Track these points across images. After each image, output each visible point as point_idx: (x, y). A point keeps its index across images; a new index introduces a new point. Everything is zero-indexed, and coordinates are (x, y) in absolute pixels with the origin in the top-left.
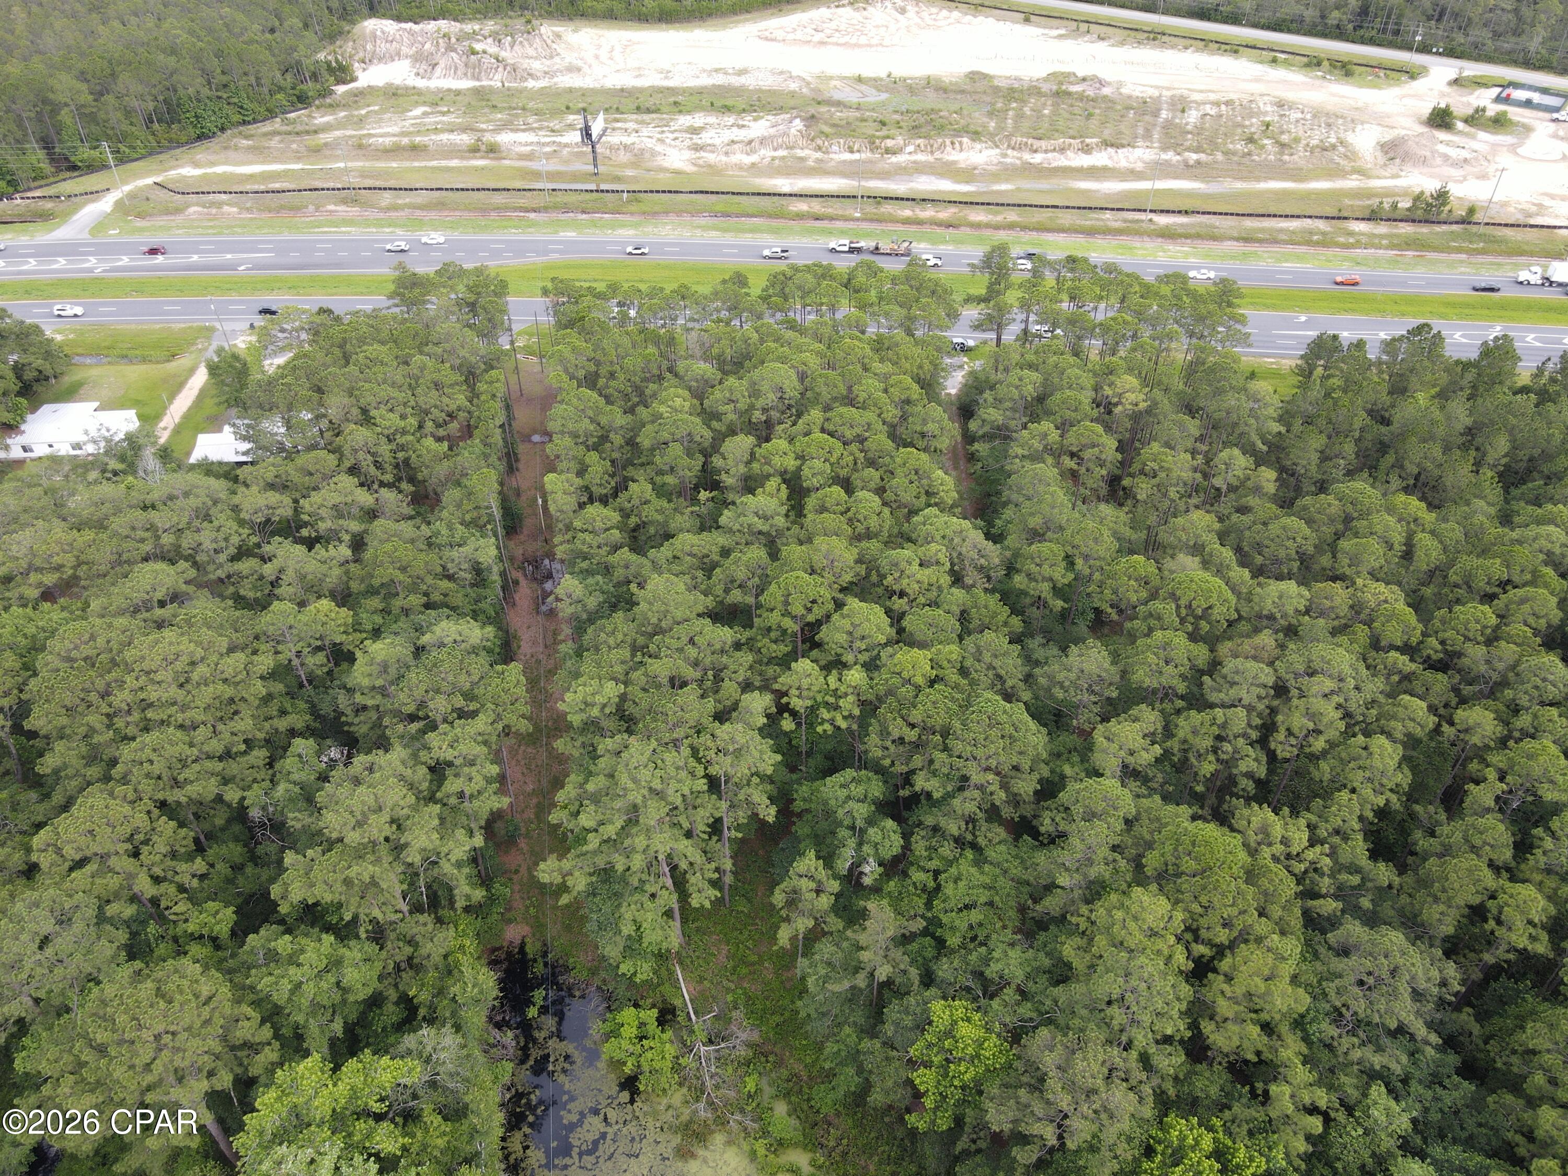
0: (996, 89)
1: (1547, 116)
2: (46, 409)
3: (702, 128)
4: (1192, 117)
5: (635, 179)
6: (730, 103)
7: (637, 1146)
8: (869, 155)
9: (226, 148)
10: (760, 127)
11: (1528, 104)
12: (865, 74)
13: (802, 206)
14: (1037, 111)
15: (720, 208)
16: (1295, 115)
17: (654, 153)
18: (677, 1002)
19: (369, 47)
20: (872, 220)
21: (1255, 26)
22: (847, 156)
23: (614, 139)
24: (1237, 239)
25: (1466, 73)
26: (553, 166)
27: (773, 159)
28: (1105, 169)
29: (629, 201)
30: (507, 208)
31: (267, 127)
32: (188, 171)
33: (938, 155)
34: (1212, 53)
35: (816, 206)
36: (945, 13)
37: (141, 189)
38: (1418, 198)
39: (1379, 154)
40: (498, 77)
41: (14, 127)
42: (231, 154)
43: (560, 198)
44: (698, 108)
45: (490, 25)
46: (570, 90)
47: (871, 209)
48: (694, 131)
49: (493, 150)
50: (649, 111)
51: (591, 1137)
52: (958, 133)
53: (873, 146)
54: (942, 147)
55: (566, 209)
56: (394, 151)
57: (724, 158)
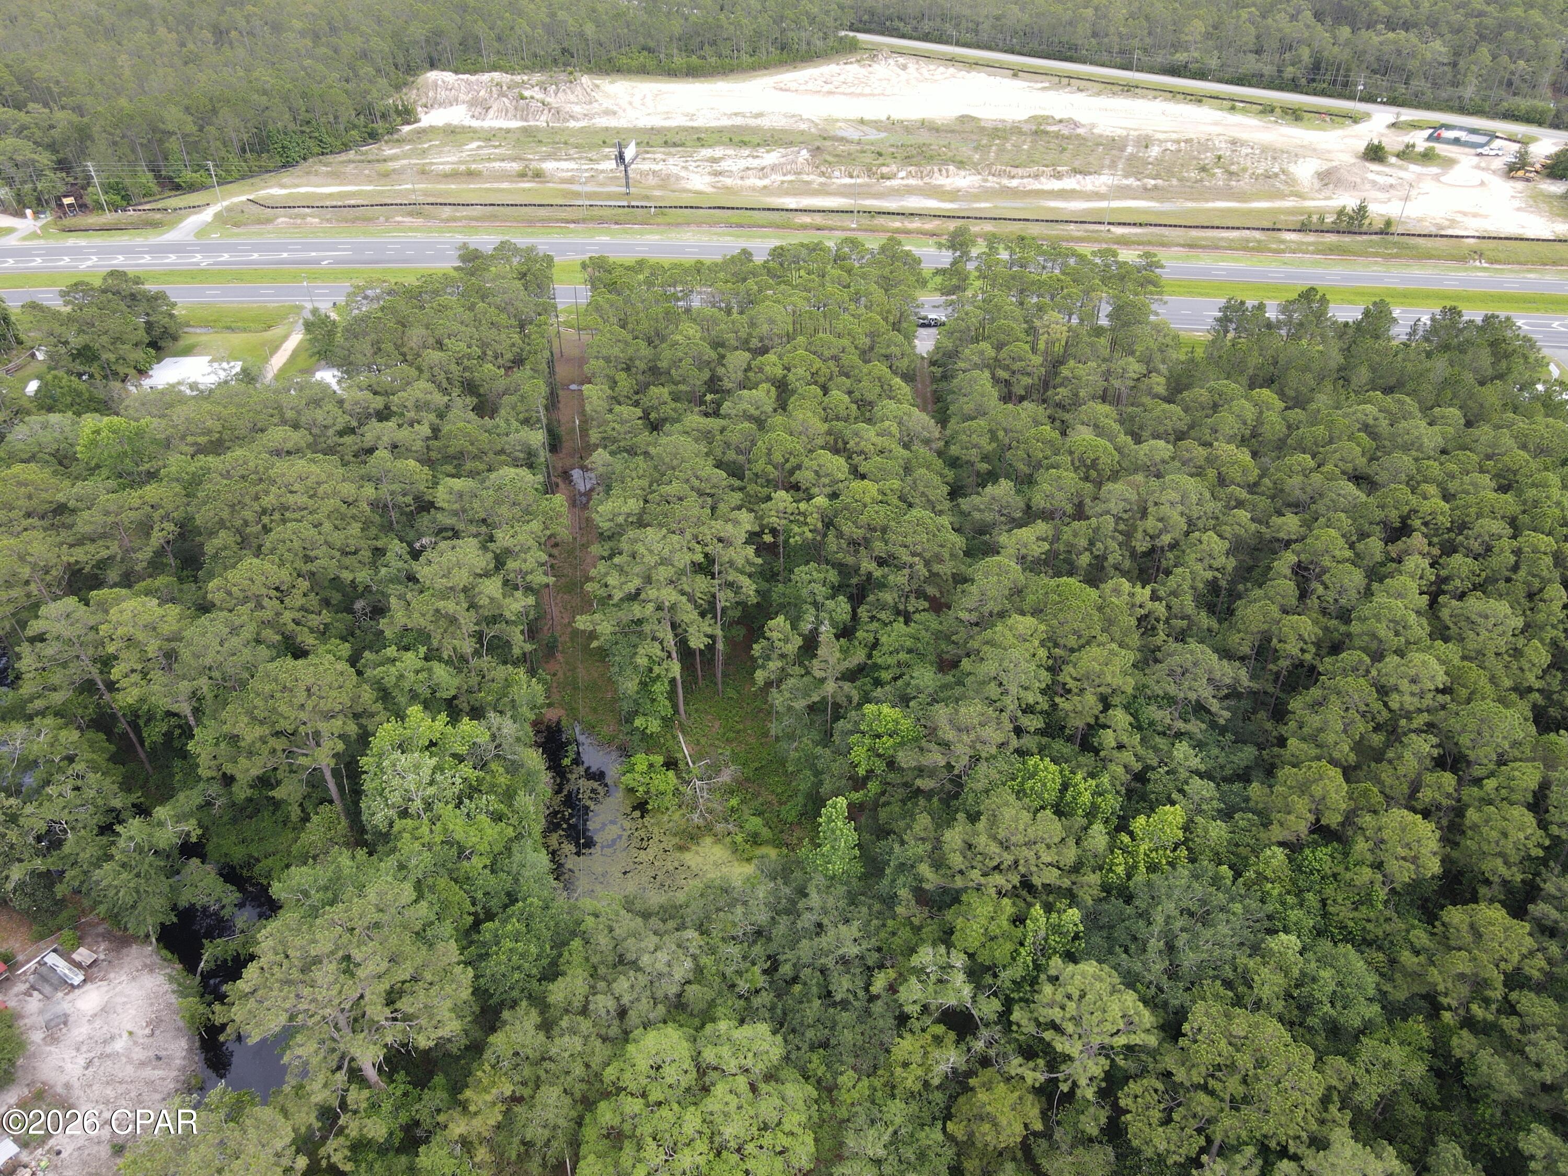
0: (983, 129)
1: (1473, 151)
3: (721, 159)
4: (1155, 151)
5: (662, 198)
6: (746, 139)
7: (645, 844)
8: (867, 180)
9: (308, 173)
10: (771, 157)
11: (1457, 141)
12: (867, 117)
13: (807, 219)
14: (1017, 147)
15: (734, 220)
16: (1245, 151)
17: (678, 178)
18: (679, 756)
19: (431, 94)
20: (866, 230)
21: (1220, 81)
22: (847, 181)
23: (644, 166)
24: (1183, 246)
25: (1402, 118)
26: (589, 188)
27: (783, 182)
28: (1073, 192)
29: (656, 215)
30: (550, 220)
31: (343, 157)
32: (275, 191)
33: (927, 180)
34: (1178, 102)
35: (818, 219)
36: (942, 69)
37: (236, 205)
38: (1341, 213)
39: (1316, 181)
40: (543, 118)
41: (128, 151)
42: (313, 178)
43: (596, 212)
44: (719, 143)
45: (537, 77)
46: (607, 129)
47: (865, 221)
48: (714, 160)
49: (538, 175)
50: (675, 145)
52: (945, 162)
53: (870, 172)
54: (931, 174)
55: (601, 221)
56: (453, 175)
57: (740, 182)
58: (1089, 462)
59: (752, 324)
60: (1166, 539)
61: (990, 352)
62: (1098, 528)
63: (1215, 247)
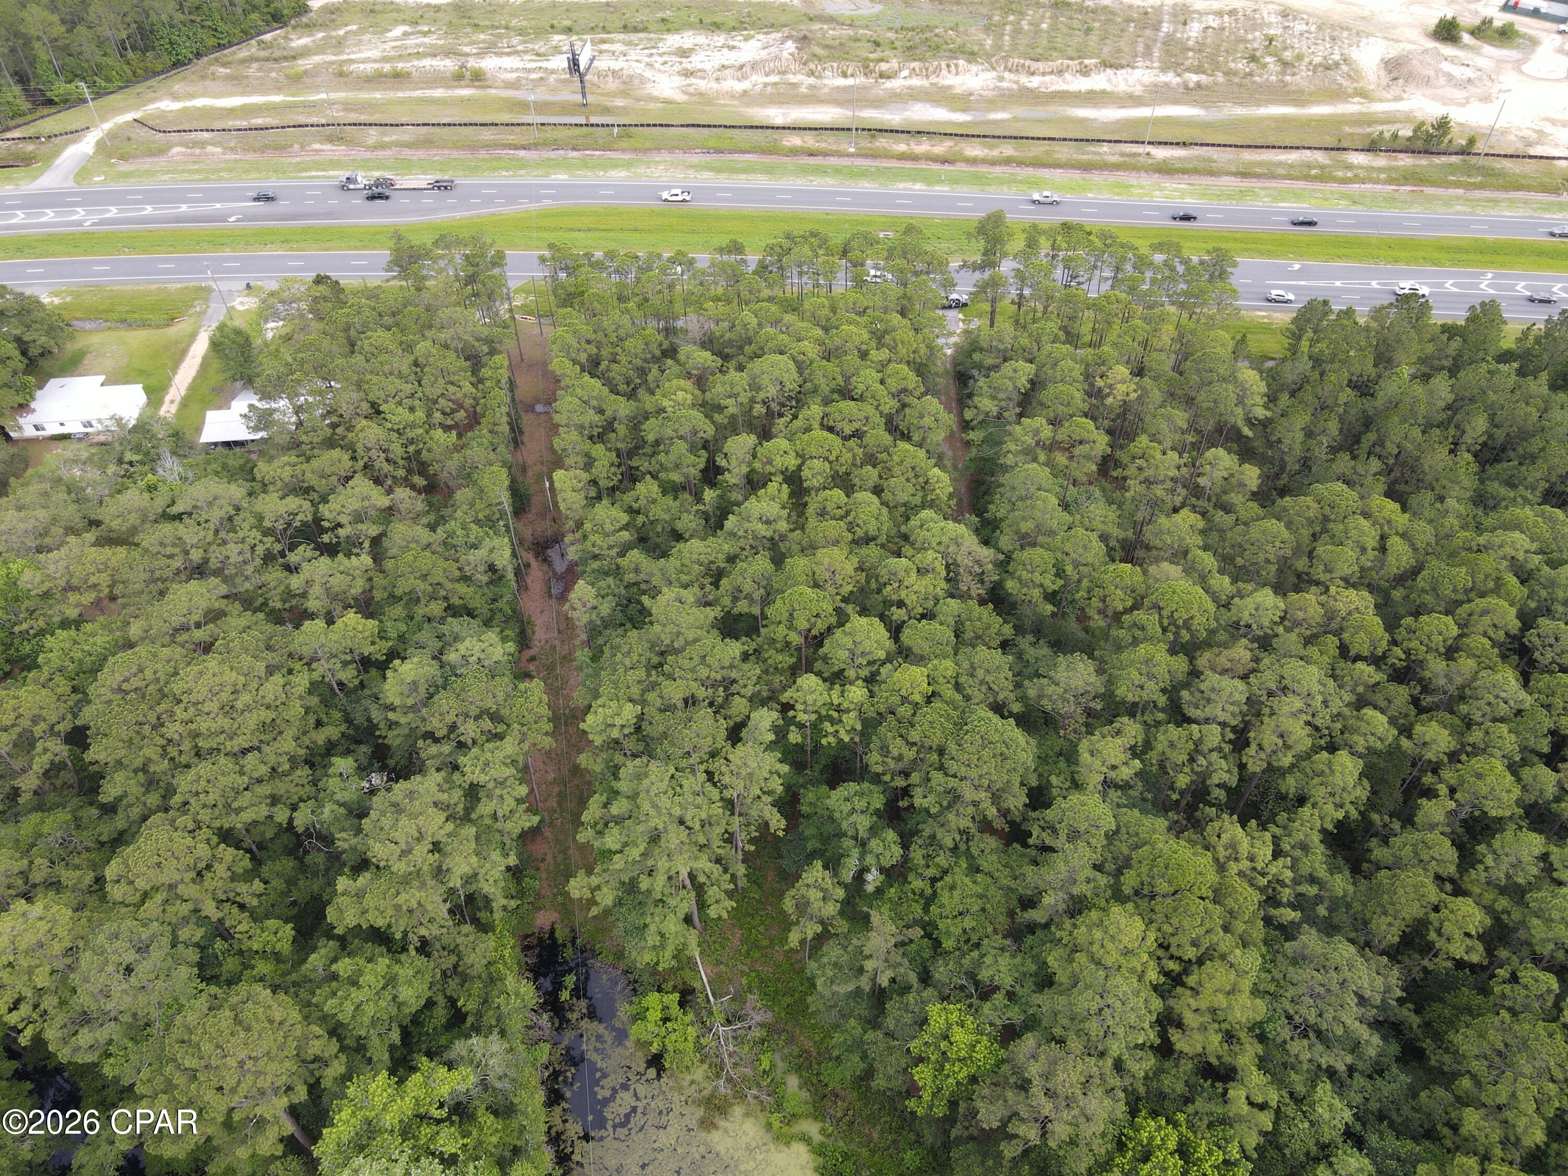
2: (53, 383)
3: (692, 50)
4: (1194, 30)
5: (624, 110)
6: (718, 19)
7: (664, 1118)
8: (863, 80)
9: (204, 78)
10: (750, 49)
11: (1536, 13)
13: (795, 141)
15: (712, 143)
16: (1299, 27)
17: (643, 80)
20: (866, 156)
22: (841, 82)
23: (602, 64)
24: (1235, 174)
26: (538, 97)
27: (766, 85)
28: (1103, 92)
29: (620, 137)
31: (243, 52)
32: (167, 105)
33: (933, 79)
35: (810, 141)
37: (120, 127)
38: (1418, 129)
39: (1382, 73)
42: (209, 84)
43: (550, 134)
44: (686, 26)
47: (865, 143)
48: (684, 53)
49: (478, 77)
50: (636, 30)
51: (623, 1111)
52: (954, 54)
53: (867, 69)
54: (937, 71)
55: (556, 145)
56: (376, 79)
57: (715, 85)
63: (1271, 174)
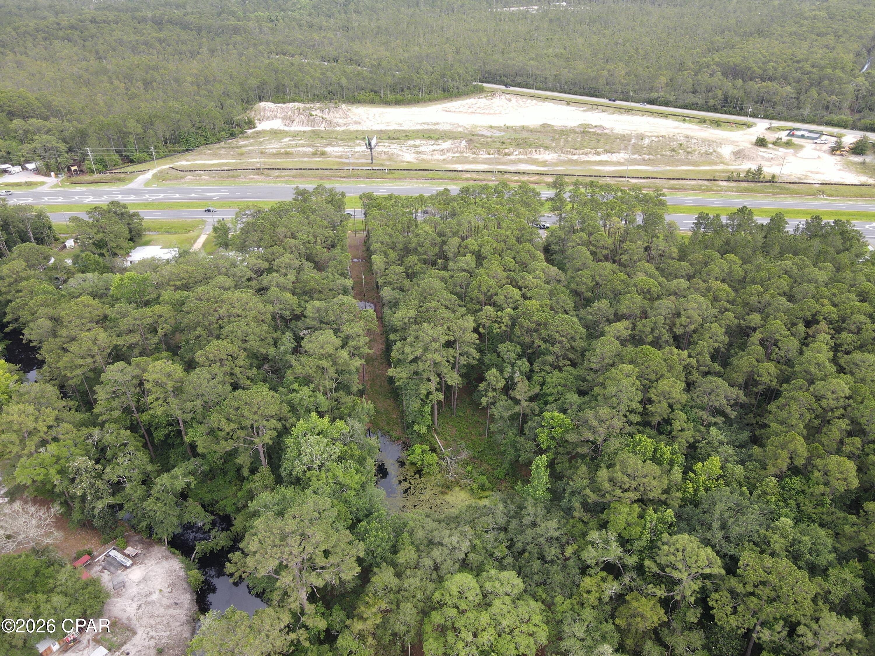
0: (555, 131)
1: (812, 141)
2: (139, 248)
3: (420, 145)
4: (646, 142)
5: (390, 165)
6: (432, 135)
7: (423, 491)
8: (497, 156)
9: (200, 154)
10: (446, 145)
11: (803, 136)
12: (493, 125)
13: (468, 175)
14: (575, 140)
15: (430, 176)
16: (693, 141)
17: (398, 155)
18: (437, 446)
19: (262, 114)
20: (500, 181)
21: (675, 107)
22: (487, 156)
23: (379, 149)
25: (773, 125)
26: (351, 161)
27: (453, 157)
28: (606, 161)
29: (388, 174)
30: (332, 176)
31: (218, 146)
32: (184, 163)
33: (529, 156)
34: (655, 117)
35: (474, 176)
36: (529, 101)
37: (164, 170)
38: (748, 172)
39: (732, 156)
40: (323, 125)
41: (106, 142)
42: (203, 156)
43: (356, 172)
44: (417, 138)
45: (318, 105)
46: (357, 131)
47: (499, 176)
48: (416, 146)
49: (323, 154)
50: (394, 139)
52: (538, 147)
53: (499, 152)
54: (531, 153)
55: (359, 177)
56: (278, 155)
57: (431, 157)
58: (645, 291)
59: (459, 224)
60: (692, 327)
61: (586, 237)
62: (655, 323)
63: (684, 189)
